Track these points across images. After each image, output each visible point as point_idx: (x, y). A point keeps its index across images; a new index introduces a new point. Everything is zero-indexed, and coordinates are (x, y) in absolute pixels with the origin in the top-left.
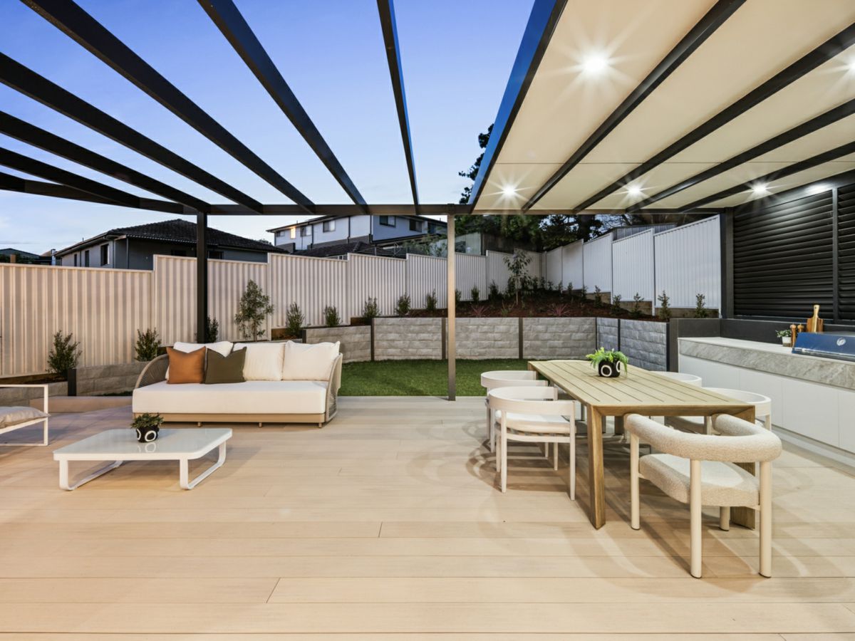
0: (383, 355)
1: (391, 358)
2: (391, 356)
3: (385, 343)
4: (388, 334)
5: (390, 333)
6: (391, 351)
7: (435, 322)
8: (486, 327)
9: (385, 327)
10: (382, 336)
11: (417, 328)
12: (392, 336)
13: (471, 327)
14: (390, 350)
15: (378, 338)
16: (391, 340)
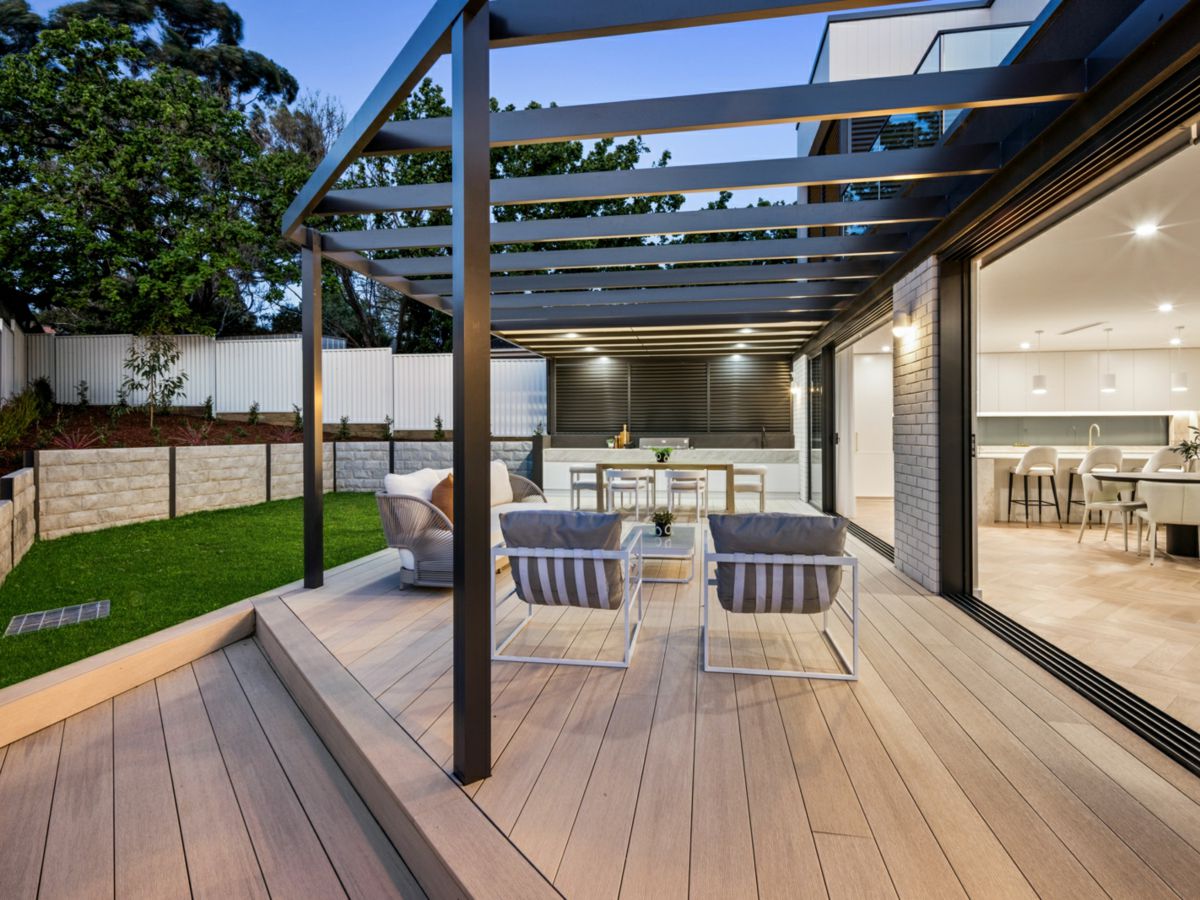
0: (60, 528)
1: (78, 530)
2: (77, 526)
3: (65, 503)
4: (73, 483)
5: (75, 479)
6: (78, 517)
7: (158, 454)
8: (230, 459)
9: (65, 468)
10: (58, 489)
11: (128, 467)
12: (79, 486)
13: (211, 460)
14: (74, 515)
15: (48, 494)
16: (77, 495)
